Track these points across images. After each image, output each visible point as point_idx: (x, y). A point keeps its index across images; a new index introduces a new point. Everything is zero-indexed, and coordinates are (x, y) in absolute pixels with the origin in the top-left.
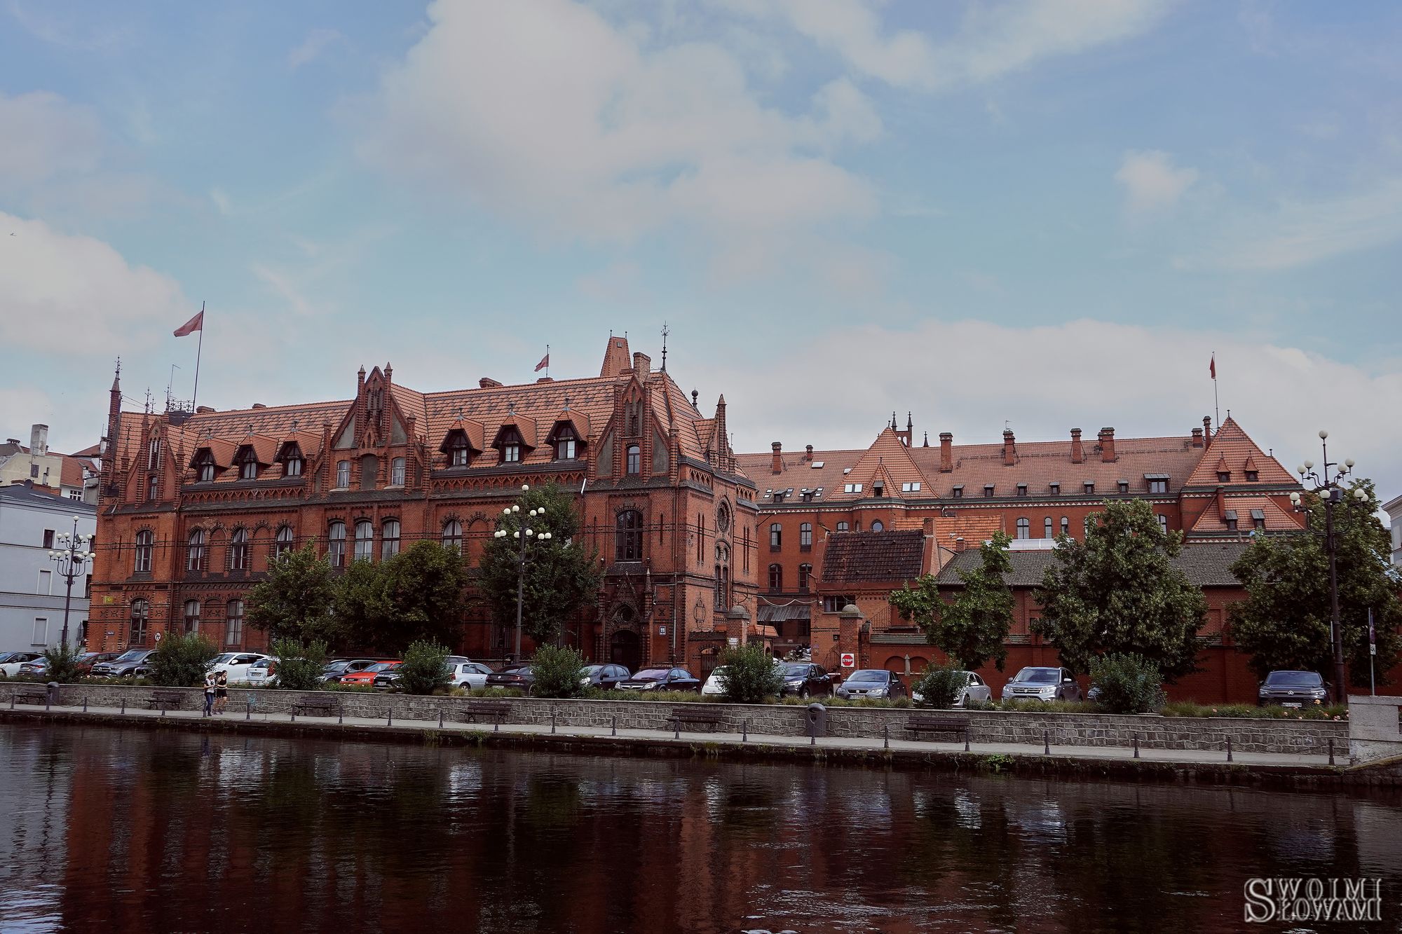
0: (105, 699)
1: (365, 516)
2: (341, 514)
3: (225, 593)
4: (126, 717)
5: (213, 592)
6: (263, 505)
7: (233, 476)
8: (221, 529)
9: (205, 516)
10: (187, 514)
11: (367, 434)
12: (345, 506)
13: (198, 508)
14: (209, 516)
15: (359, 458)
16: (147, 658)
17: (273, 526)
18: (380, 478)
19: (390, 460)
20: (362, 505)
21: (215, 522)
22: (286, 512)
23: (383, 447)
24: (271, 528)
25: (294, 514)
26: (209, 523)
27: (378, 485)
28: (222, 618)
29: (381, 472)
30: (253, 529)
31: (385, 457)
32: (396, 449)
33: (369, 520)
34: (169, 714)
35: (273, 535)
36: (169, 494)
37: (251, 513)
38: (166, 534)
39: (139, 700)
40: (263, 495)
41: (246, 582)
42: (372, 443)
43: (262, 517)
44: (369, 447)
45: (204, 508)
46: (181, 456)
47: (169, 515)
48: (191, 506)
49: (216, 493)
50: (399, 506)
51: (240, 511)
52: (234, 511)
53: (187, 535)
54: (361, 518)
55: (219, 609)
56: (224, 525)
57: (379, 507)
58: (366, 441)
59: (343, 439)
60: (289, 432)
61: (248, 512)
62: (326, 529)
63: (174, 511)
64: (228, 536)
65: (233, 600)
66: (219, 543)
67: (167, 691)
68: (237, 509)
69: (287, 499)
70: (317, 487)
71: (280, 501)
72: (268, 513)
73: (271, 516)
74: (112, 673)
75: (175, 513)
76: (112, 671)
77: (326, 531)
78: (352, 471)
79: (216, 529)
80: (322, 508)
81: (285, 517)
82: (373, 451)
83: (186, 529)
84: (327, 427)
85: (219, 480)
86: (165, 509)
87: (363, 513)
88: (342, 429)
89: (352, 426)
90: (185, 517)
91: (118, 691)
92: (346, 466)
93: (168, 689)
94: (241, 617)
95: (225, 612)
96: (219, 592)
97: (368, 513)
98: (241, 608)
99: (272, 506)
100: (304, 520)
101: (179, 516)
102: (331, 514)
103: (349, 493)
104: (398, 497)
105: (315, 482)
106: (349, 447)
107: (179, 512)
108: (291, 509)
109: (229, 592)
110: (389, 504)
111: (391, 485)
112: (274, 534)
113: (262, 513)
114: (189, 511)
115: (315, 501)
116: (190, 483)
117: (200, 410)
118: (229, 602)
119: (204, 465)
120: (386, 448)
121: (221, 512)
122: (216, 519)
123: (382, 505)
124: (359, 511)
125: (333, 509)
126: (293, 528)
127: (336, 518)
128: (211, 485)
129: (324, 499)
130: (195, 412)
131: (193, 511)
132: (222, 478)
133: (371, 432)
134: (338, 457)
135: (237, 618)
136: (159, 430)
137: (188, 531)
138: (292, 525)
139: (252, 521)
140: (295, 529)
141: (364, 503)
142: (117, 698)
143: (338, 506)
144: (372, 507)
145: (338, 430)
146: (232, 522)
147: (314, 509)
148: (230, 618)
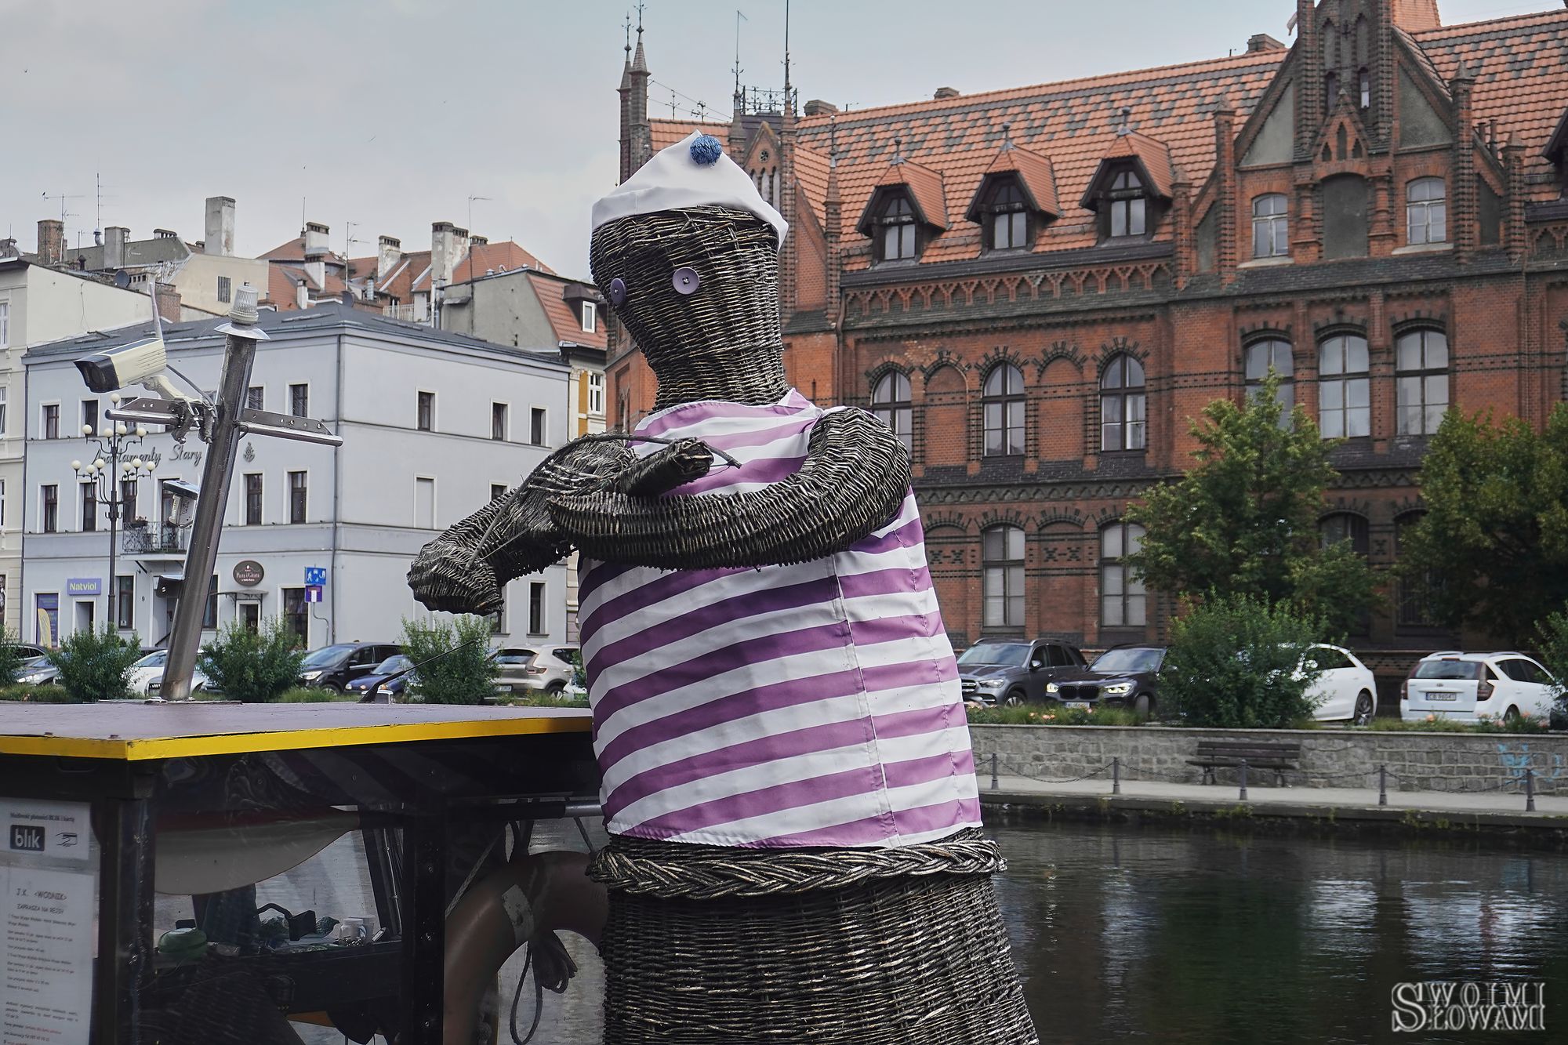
0: (1037, 758)
1: (1346, 319)
2: (1278, 319)
3: (976, 510)
4: (1120, 801)
5: (941, 508)
6: (1060, 308)
7: (967, 245)
8: (952, 366)
9: (909, 337)
10: (863, 335)
11: (1334, 128)
12: (1289, 299)
13: (891, 322)
14: (917, 336)
15: (1315, 185)
16: (1034, 658)
17: (1089, 354)
18: (1380, 229)
19: (1402, 185)
20: (1339, 295)
21: (933, 352)
22: (1123, 319)
23: (1386, 153)
24: (1085, 359)
25: (1144, 326)
26: (919, 354)
27: (1375, 246)
28: (970, 567)
29: (1383, 216)
30: (1035, 362)
31: (1388, 180)
32: (1418, 158)
33: (1359, 331)
34: (1259, 795)
35: (1091, 374)
36: (810, 291)
37: (1031, 327)
38: (814, 383)
39: (1145, 761)
40: (1056, 284)
41: (1031, 485)
42: (1350, 147)
43: (1059, 335)
44: (1342, 155)
45: (904, 320)
46: (833, 207)
47: (819, 339)
48: (869, 318)
49: (933, 285)
50: (1444, 293)
51: (1000, 324)
52: (984, 325)
53: (864, 382)
54: (1334, 326)
55: (961, 546)
56: (960, 358)
57: (1388, 298)
58: (1333, 144)
59: (1260, 143)
60: (1113, 136)
61: (1021, 325)
62: (1240, 353)
63: (831, 331)
64: (972, 381)
65: (997, 526)
66: (946, 399)
67: (1232, 740)
68: (993, 319)
69: (1123, 290)
70: (1203, 260)
71: (1102, 295)
72: (1075, 324)
73: (1081, 332)
74: (984, 696)
75: (834, 336)
76: (982, 690)
77: (1238, 361)
78: (1296, 219)
79: (938, 367)
80: (1228, 307)
81: (1120, 332)
82: (1354, 165)
83: (862, 369)
84: (1222, 115)
85: (932, 256)
86: (805, 326)
87: (1340, 313)
88: (1259, 121)
89: (1286, 112)
90: (858, 342)
91: (1075, 738)
92: (1275, 207)
93: (1232, 735)
94: (1019, 563)
95: (977, 554)
96: (959, 509)
97: (1354, 313)
98: (1017, 544)
99: (1085, 308)
100: (1177, 336)
101: (842, 342)
102: (1248, 321)
103: (1293, 270)
104: (1438, 270)
105: (1196, 247)
106: (1290, 160)
107: (844, 332)
108: (1138, 313)
109: (986, 508)
110: (1414, 289)
111: (1406, 245)
112: (1095, 373)
113: (1058, 325)
114: (868, 329)
115: (1207, 292)
116: (861, 267)
117: (813, 109)
118: (986, 530)
119: (891, 225)
120: (1390, 159)
121: (950, 328)
122: (936, 344)
123: (1394, 290)
124: (1329, 309)
125: (1257, 307)
126: (1146, 355)
127: (1266, 329)
128: (915, 269)
129: (1229, 283)
130: (801, 113)
131: (876, 329)
132: (936, 252)
133: (1347, 121)
134: (1253, 186)
135: (1006, 565)
136: (772, 152)
137: (867, 374)
138: (1140, 350)
139: (1033, 346)
140: (1149, 360)
141: (1343, 289)
142: (1075, 755)
143: (1271, 300)
144: (1366, 299)
145: (1248, 124)
146: (979, 350)
147: (1205, 310)
148: (988, 565)
